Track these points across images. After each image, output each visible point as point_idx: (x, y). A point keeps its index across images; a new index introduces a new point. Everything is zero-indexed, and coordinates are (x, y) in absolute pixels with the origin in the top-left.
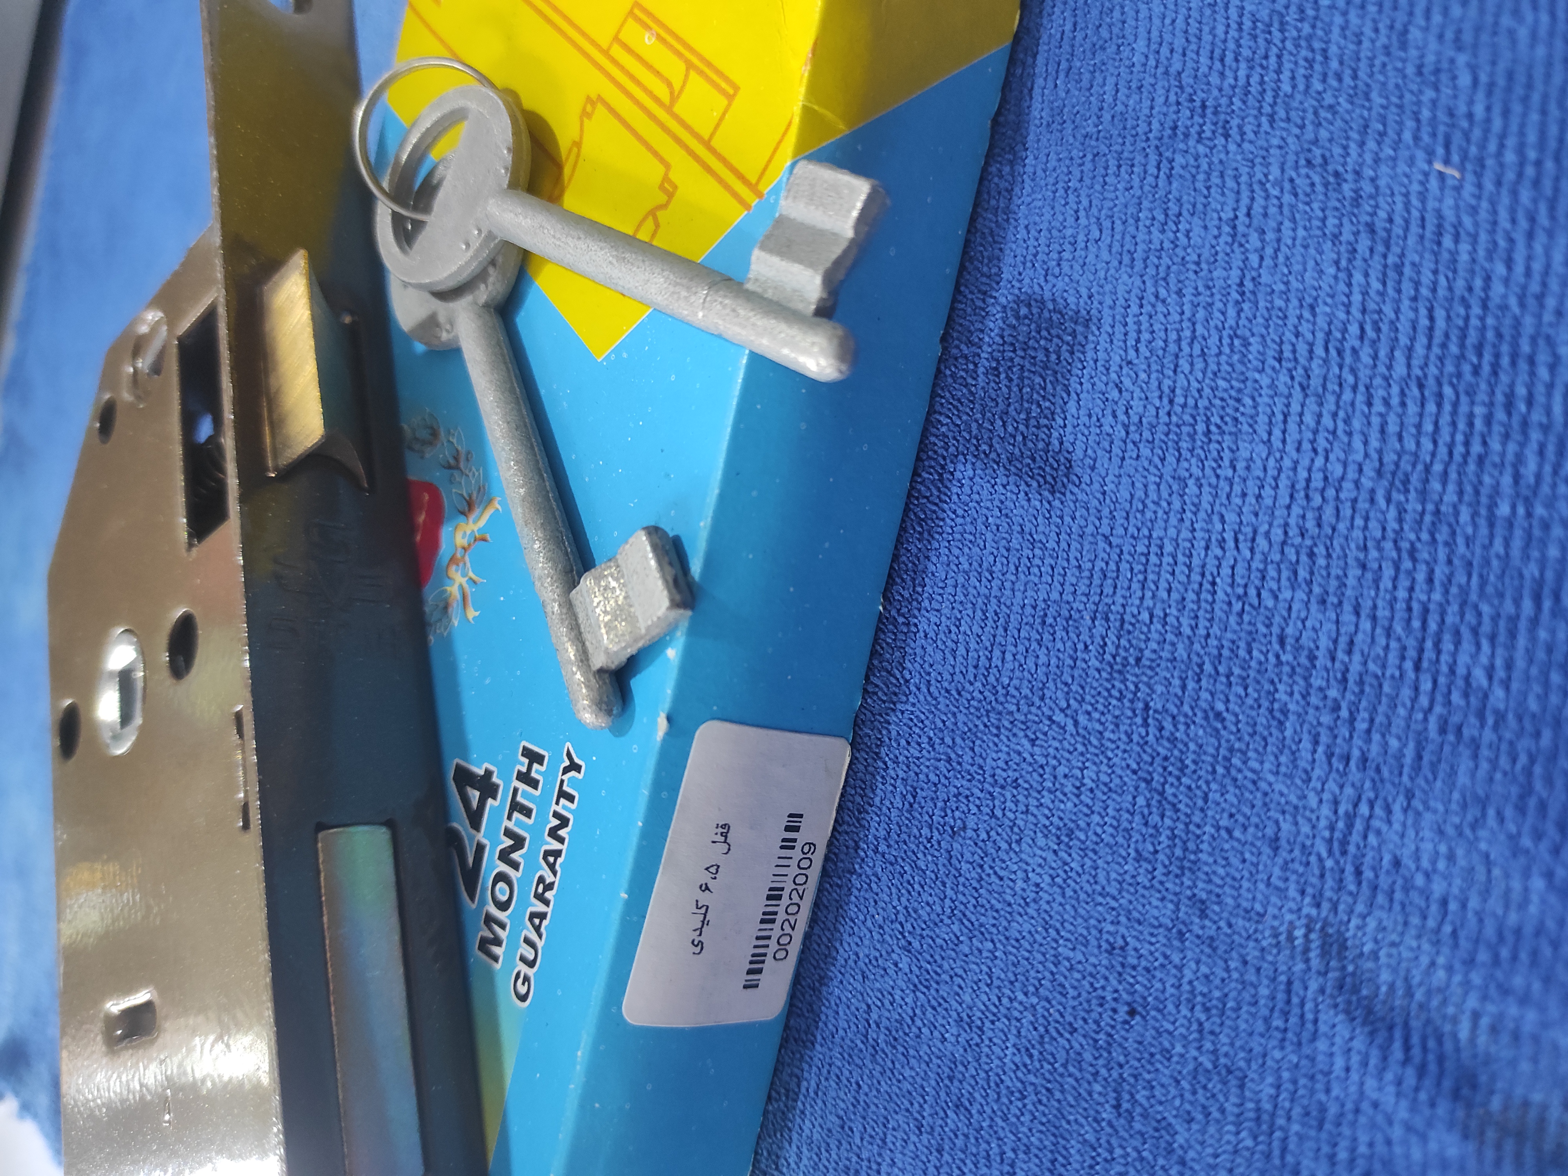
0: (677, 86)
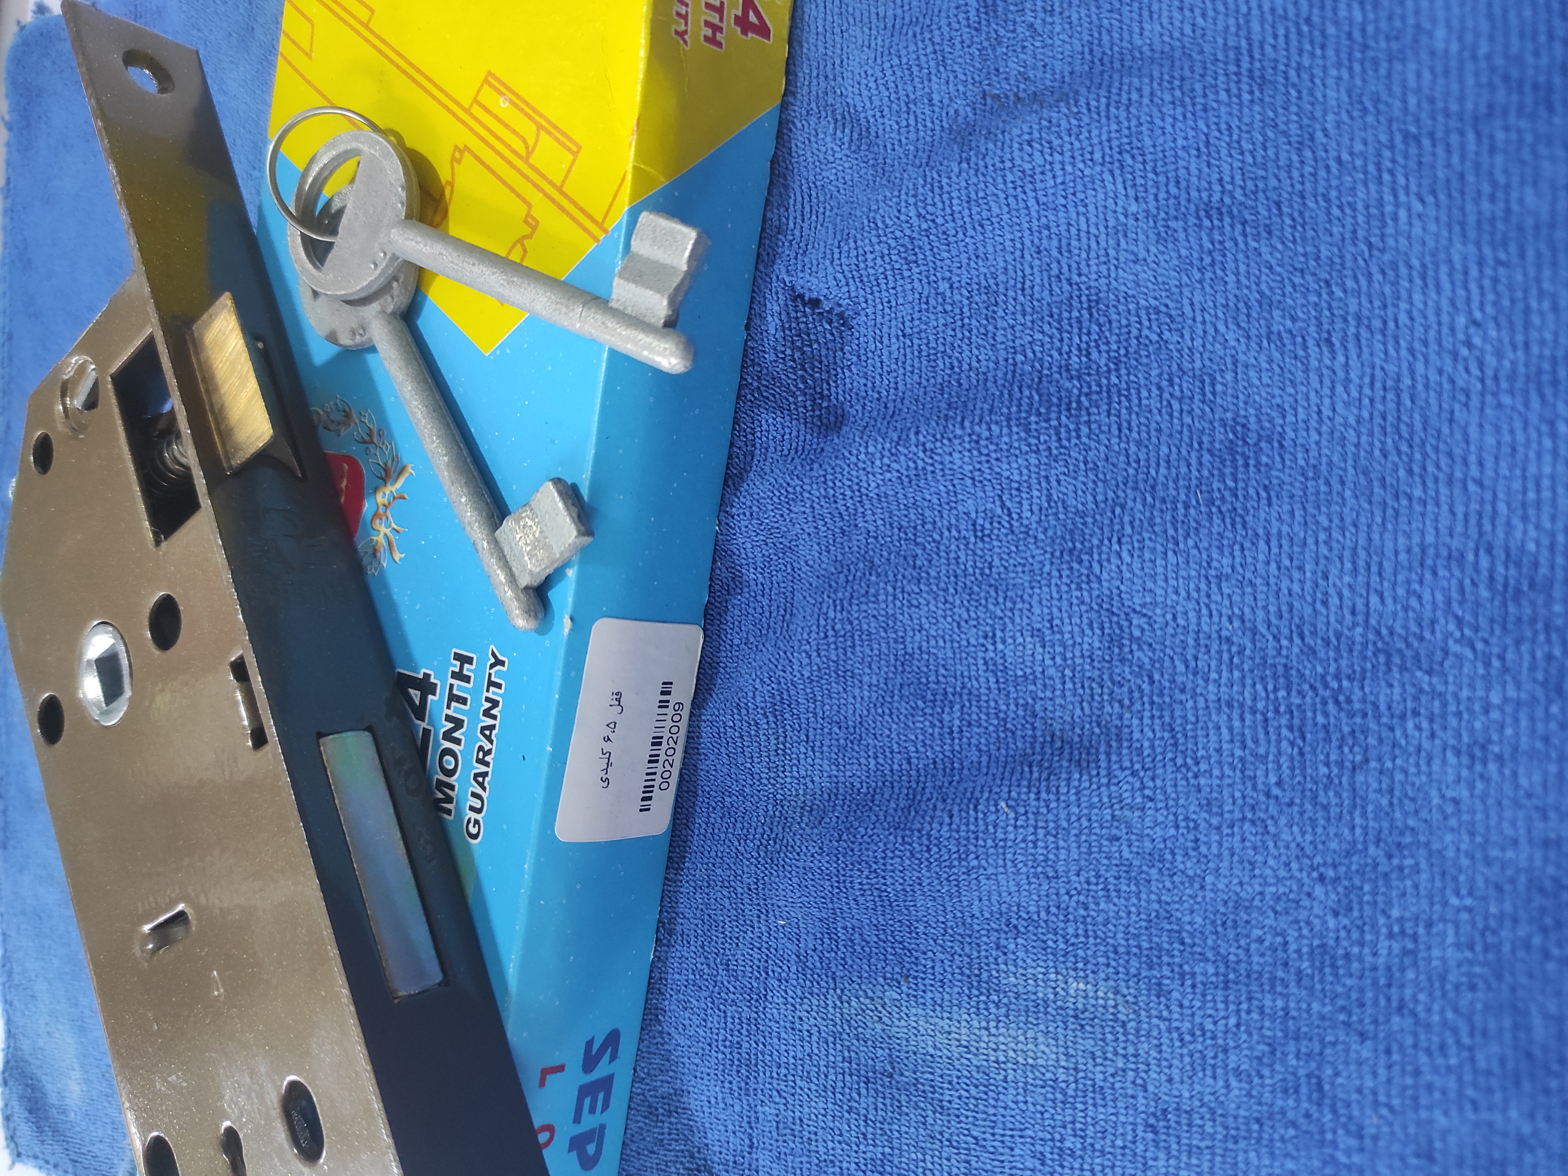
0: (531, 142)
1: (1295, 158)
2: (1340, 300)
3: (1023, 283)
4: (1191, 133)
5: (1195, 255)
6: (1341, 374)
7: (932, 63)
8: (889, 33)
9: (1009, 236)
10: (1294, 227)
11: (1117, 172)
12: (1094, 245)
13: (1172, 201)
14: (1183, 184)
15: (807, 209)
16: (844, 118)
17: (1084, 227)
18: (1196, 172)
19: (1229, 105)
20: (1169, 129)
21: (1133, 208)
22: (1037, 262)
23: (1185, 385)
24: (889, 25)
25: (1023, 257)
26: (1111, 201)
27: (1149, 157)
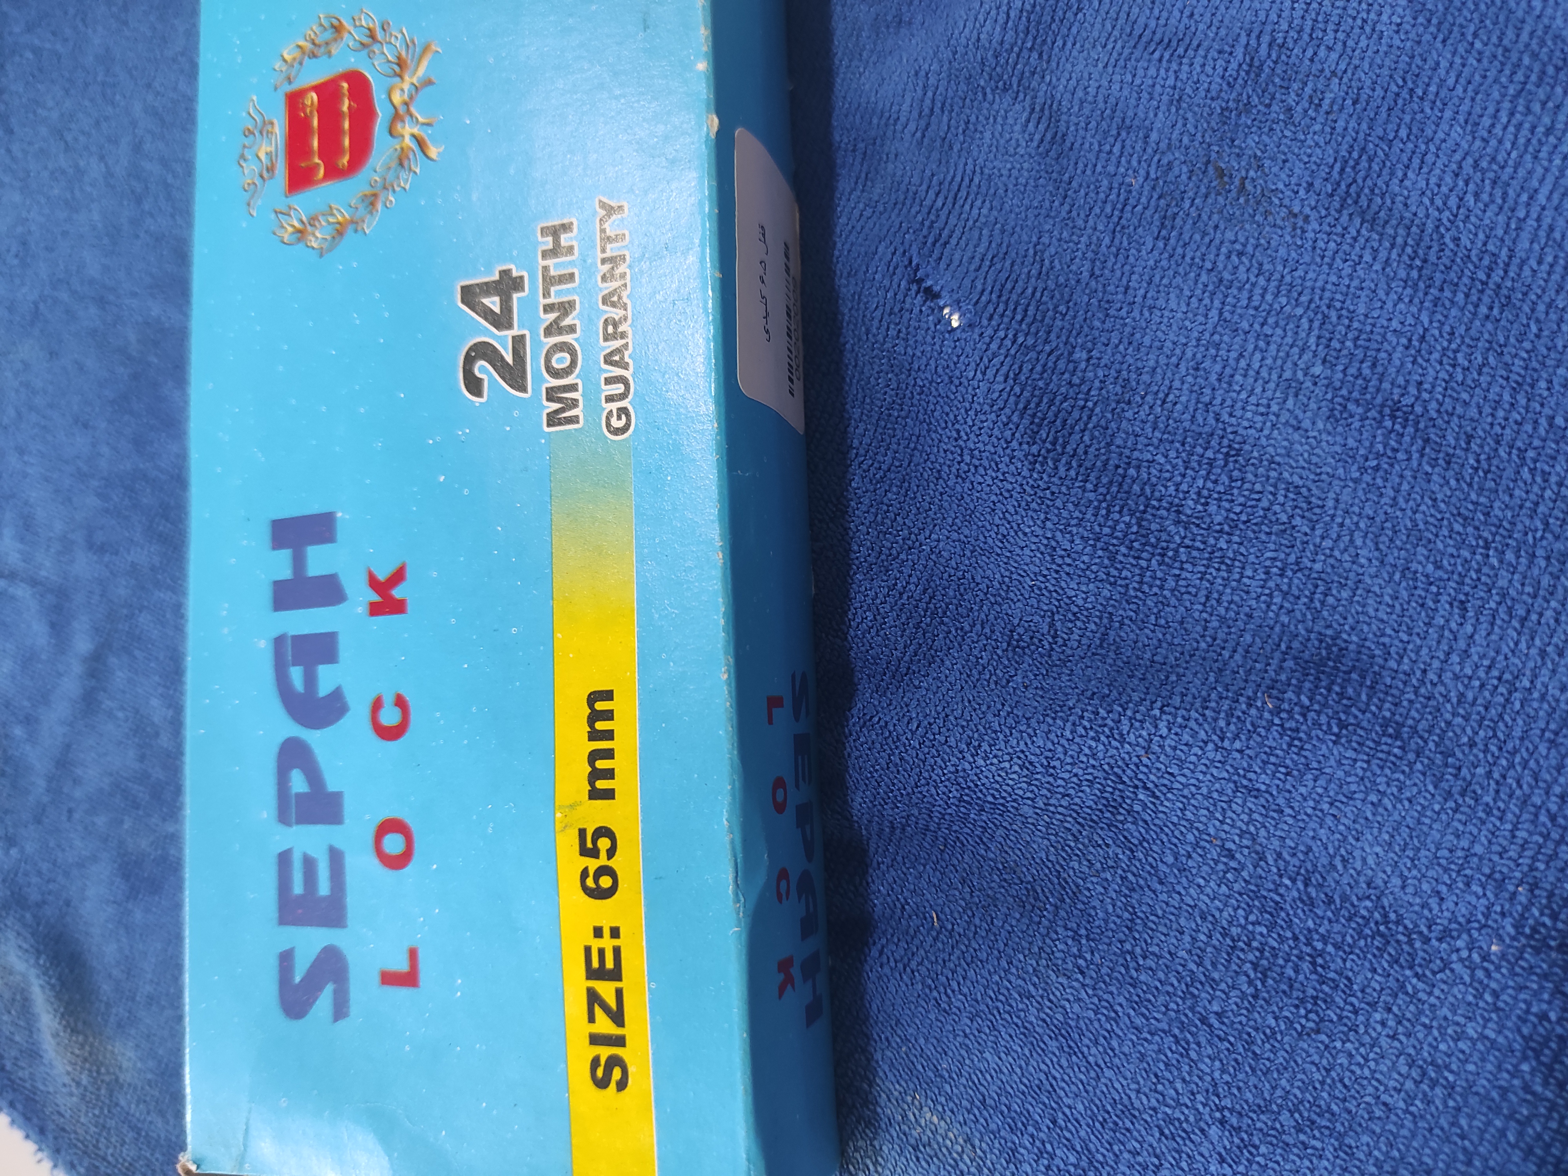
1: (1507, 397)
2: (1493, 567)
3: (1167, 395)
4: (1410, 320)
5: (1362, 451)
6: (1462, 644)
7: (1165, 98)
8: (1132, 43)
9: (1172, 336)
10: (1476, 469)
11: (1316, 324)
12: (1258, 390)
13: (1360, 382)
14: (1380, 369)
15: (963, 193)
16: (1042, 110)
17: (1256, 366)
18: (1398, 363)
19: (1462, 309)
20: (1389, 305)
21: (1317, 370)
22: (1190, 379)
23: (1296, 581)
24: (1137, 33)
25: (1177, 366)
26: (1296, 350)
27: (1356, 325)
